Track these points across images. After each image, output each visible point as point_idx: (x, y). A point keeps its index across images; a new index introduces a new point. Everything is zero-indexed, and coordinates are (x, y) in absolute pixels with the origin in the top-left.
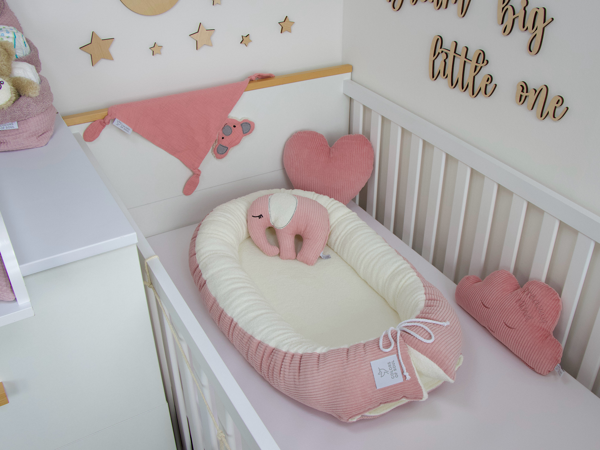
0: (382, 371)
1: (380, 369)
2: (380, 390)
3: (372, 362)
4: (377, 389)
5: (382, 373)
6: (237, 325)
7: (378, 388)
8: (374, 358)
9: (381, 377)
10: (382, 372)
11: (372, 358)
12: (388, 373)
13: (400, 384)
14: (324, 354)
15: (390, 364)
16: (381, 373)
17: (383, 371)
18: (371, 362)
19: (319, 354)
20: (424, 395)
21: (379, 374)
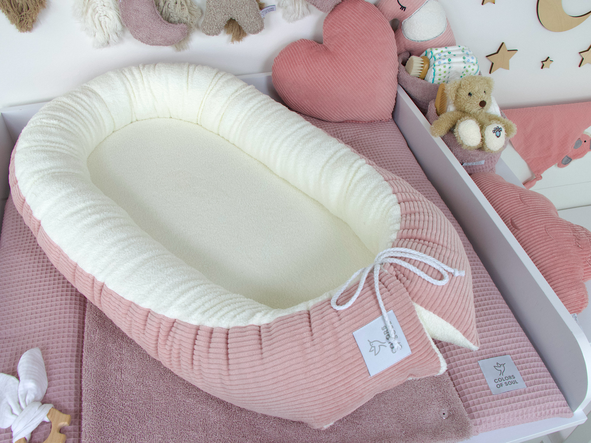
0: (375, 344)
1: (370, 343)
2: (376, 377)
3: (356, 332)
4: (371, 375)
5: (375, 348)
6: (104, 286)
7: (373, 373)
8: (357, 324)
9: (375, 355)
10: (375, 347)
11: (355, 326)
12: (385, 346)
13: (407, 358)
14: (268, 326)
15: (386, 330)
16: (373, 348)
17: (376, 344)
18: (353, 333)
19: (258, 328)
21: (370, 351)
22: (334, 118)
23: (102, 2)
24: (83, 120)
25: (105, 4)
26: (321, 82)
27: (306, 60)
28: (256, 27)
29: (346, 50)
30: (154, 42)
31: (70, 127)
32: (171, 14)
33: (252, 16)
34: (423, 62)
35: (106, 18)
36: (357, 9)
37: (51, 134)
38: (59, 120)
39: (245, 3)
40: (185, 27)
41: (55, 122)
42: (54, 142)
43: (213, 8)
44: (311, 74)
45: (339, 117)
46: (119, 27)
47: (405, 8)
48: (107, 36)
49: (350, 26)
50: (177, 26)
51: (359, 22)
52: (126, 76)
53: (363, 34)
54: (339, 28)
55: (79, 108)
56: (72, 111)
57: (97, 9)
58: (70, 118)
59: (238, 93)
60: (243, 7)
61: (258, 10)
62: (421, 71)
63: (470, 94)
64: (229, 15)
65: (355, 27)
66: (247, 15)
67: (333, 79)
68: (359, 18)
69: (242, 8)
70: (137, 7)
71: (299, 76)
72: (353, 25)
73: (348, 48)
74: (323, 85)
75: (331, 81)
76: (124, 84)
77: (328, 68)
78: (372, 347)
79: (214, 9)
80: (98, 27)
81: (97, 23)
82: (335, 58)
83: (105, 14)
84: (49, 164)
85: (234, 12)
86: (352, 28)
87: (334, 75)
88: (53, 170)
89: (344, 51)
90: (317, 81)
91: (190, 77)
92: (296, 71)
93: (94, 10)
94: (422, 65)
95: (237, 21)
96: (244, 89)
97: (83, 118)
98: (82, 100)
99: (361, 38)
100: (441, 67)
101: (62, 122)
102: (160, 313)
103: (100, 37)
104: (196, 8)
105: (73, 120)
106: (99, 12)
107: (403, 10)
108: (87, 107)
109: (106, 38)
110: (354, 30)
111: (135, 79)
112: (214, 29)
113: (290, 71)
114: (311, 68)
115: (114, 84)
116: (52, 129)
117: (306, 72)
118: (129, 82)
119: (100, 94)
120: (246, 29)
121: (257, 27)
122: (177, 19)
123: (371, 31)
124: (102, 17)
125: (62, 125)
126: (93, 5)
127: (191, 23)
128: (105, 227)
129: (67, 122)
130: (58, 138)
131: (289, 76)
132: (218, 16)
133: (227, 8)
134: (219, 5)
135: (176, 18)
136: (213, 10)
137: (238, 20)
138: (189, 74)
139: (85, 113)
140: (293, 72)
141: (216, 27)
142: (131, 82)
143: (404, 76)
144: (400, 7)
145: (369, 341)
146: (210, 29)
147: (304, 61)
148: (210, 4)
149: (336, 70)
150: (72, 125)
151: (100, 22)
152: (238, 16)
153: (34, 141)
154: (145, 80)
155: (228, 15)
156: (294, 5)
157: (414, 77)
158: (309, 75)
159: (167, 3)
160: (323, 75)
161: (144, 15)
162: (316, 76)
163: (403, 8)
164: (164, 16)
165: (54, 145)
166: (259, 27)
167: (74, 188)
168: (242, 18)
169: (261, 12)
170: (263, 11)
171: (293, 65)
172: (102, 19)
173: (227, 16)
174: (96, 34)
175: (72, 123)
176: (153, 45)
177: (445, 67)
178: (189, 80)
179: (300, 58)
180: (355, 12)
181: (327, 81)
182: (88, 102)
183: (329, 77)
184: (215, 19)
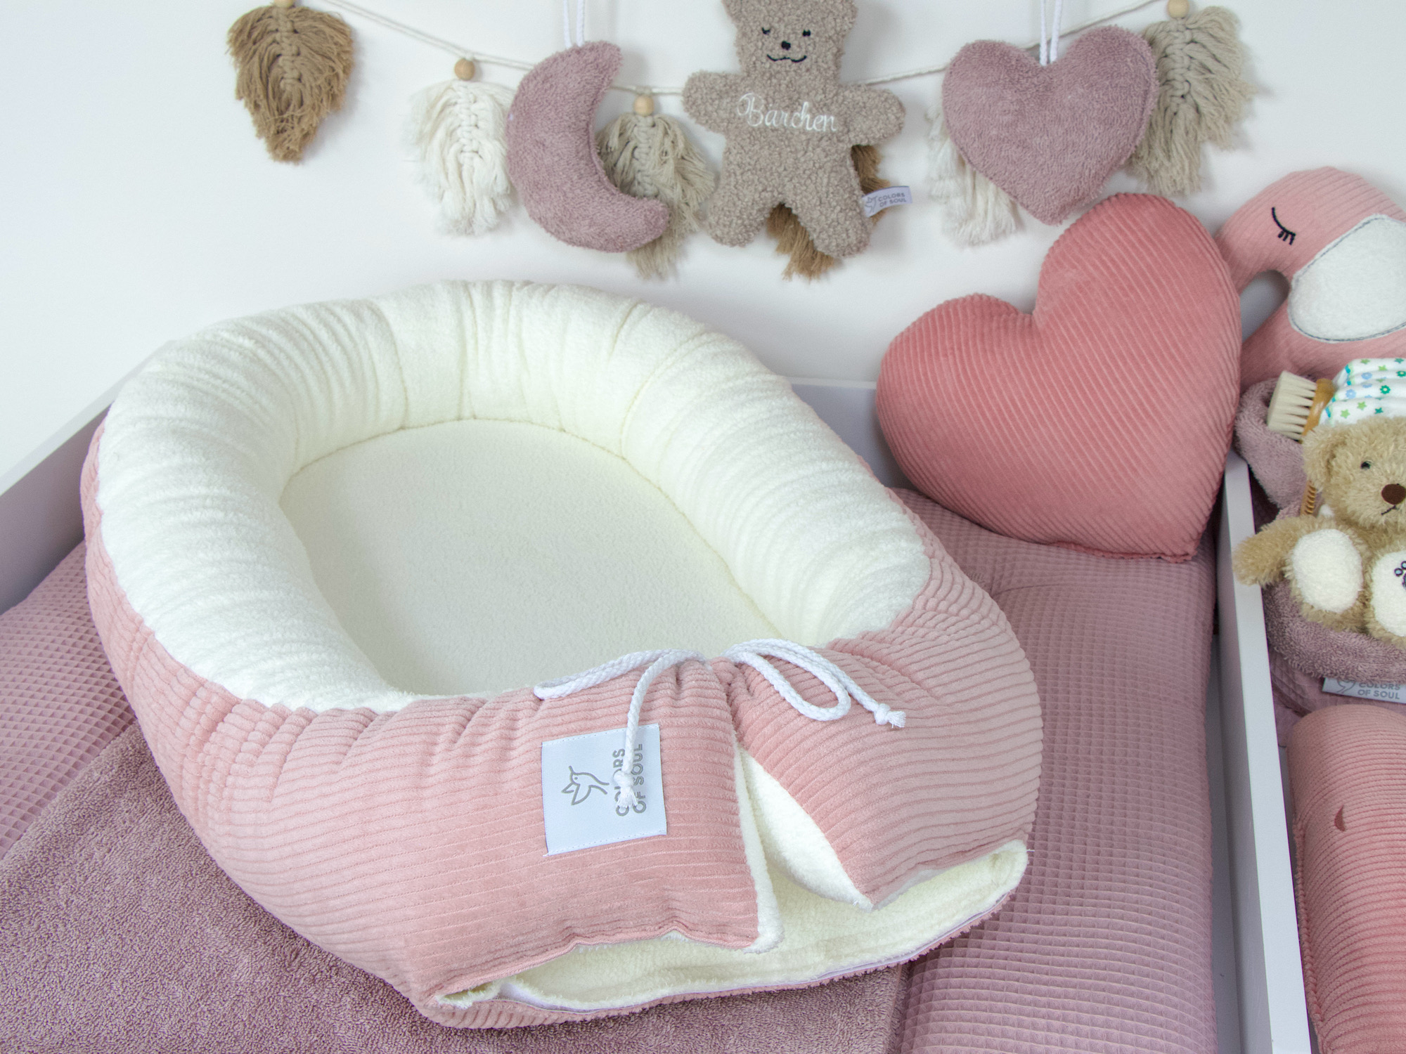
0: (580, 780)
1: (573, 773)
2: (558, 859)
3: (549, 743)
4: (551, 852)
5: (578, 789)
7: (553, 849)
8: (564, 728)
9: (574, 803)
10: (579, 785)
11: (555, 730)
12: (602, 790)
13: (653, 842)
15: (620, 758)
16: (574, 787)
17: (585, 782)
18: (544, 743)
20: (760, 920)
21: (565, 791)
22: (1016, 525)
23: (473, 117)
24: (320, 362)
25: (481, 124)
26: (990, 409)
27: (967, 344)
28: (844, 235)
29: (1075, 326)
30: (574, 233)
31: (279, 363)
32: (639, 176)
33: (834, 204)
34: (1312, 394)
35: (477, 159)
36: (1134, 221)
37: (223, 361)
38: (257, 342)
39: (817, 165)
40: (660, 209)
41: (248, 343)
42: (220, 378)
43: (737, 168)
44: (970, 384)
45: (1030, 521)
46: (501, 186)
47: (1293, 235)
48: (470, 204)
49: (1103, 262)
50: (640, 203)
51: (1131, 257)
52: (470, 296)
53: (1132, 288)
54: (1075, 267)
55: (324, 335)
56: (302, 335)
57: (459, 132)
58: (288, 347)
59: (731, 384)
60: (814, 178)
61: (856, 192)
62: (1303, 421)
63: (1365, 465)
64: (776, 194)
65: (1117, 267)
66: (820, 199)
67: (1024, 406)
68: (1133, 246)
69: (809, 177)
70: (543, 134)
71: (937, 386)
72: (1112, 261)
73: (1083, 323)
74: (995, 419)
75: (1018, 411)
76: (458, 310)
77: (1017, 373)
78: (573, 783)
79: (738, 173)
80: (453, 176)
81: (451, 166)
82: (1042, 347)
83: (475, 146)
84: (183, 410)
85: (789, 186)
86: (1108, 268)
87: (1028, 395)
88: (183, 424)
89: (1068, 330)
90: (979, 406)
91: (626, 326)
92: (933, 371)
93: (451, 134)
94: (1309, 403)
95: (794, 212)
96: (749, 379)
97: (324, 359)
98: (339, 320)
99: (1124, 299)
100: (1352, 408)
101: (263, 346)
102: (219, 681)
103: (452, 204)
104: (701, 166)
105: (296, 355)
106: (463, 141)
107: (1288, 240)
108: (346, 340)
109: (467, 210)
110: (1112, 274)
111: (490, 307)
112: (734, 225)
113: (917, 370)
114: (972, 369)
115: (433, 306)
116: (232, 353)
117: (958, 376)
118: (474, 311)
119: (391, 321)
120: (818, 237)
121: (848, 237)
122: (650, 190)
123: (1158, 281)
124: (468, 155)
125: (262, 353)
126: (449, 120)
127: (683, 206)
128: (219, 534)
129: (276, 352)
130: (235, 374)
131: (913, 383)
132: (745, 192)
133: (772, 174)
134: (753, 163)
135: (648, 186)
136: (735, 173)
137: (797, 208)
138: (628, 321)
139: (333, 349)
140: (925, 374)
141: (740, 222)
142: (479, 312)
143: (1250, 430)
144: (1280, 231)
145: (571, 767)
146: (725, 226)
147: (960, 349)
148: (731, 158)
149: (1039, 380)
150: (286, 363)
151: (460, 166)
152: (798, 198)
153: (178, 364)
154: (513, 312)
155: (772, 192)
156: (969, 198)
157: (1274, 433)
158: (963, 389)
159: (632, 145)
160: (1000, 392)
161: (556, 159)
162: (981, 390)
163: (1286, 234)
164: (618, 178)
165: (219, 382)
166: (853, 239)
167: (203, 460)
168: (807, 205)
169: (866, 198)
170: (871, 195)
171: (930, 355)
172: (465, 158)
173: (768, 195)
174: (446, 195)
175: (289, 357)
176: (571, 242)
177: (1362, 406)
178: (623, 333)
179: (951, 338)
180: (1129, 228)
181: (1007, 407)
182: (353, 329)
183: (1016, 398)
184: (736, 199)
